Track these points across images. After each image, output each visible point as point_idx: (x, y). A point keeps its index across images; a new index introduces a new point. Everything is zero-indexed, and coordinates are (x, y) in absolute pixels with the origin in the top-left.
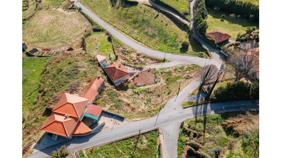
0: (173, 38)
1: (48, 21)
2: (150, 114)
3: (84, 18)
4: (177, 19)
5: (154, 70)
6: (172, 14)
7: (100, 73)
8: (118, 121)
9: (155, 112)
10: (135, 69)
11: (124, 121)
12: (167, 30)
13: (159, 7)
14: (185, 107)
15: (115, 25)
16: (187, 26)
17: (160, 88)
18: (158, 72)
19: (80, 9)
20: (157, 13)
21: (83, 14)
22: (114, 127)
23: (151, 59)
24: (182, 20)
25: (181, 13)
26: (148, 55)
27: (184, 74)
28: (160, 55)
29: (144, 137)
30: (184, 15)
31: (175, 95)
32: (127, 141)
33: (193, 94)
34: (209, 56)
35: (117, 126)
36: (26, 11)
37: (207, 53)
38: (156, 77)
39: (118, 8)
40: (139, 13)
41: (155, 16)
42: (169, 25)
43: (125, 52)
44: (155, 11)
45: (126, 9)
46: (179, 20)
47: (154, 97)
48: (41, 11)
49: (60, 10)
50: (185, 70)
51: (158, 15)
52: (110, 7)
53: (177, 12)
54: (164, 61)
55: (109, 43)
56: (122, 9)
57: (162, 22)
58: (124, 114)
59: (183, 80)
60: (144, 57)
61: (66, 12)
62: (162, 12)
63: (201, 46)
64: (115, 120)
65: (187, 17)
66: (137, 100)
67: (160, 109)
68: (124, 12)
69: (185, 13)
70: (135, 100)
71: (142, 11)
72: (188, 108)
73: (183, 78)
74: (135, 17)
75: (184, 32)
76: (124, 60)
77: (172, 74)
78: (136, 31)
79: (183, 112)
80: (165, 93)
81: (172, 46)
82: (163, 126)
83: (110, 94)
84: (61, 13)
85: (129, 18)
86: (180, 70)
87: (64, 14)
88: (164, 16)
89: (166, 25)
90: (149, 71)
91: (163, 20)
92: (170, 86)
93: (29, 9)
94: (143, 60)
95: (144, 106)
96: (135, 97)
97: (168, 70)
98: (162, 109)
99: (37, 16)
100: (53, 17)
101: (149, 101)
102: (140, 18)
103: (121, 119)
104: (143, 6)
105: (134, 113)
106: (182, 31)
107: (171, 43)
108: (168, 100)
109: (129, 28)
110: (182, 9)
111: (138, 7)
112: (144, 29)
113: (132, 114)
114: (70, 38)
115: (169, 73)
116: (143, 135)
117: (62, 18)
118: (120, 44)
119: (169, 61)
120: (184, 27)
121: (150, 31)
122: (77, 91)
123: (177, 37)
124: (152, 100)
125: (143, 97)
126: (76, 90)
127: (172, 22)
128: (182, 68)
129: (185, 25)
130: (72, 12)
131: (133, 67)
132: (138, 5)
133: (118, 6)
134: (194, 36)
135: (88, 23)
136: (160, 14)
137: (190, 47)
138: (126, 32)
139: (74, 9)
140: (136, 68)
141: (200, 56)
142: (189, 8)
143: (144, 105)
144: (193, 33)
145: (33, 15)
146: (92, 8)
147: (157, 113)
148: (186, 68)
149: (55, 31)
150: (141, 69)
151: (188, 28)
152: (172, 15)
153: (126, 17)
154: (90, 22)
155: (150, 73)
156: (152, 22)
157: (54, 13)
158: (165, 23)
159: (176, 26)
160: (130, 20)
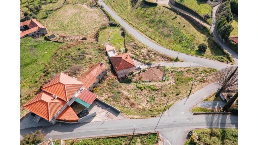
0: (189, 39)
1: (72, 14)
2: (152, 113)
3: (104, 14)
4: (196, 21)
5: (163, 67)
6: (191, 16)
7: (105, 62)
8: (112, 115)
9: (157, 112)
10: (143, 64)
11: (119, 116)
12: (183, 32)
13: (178, 9)
14: (195, 113)
15: (131, 22)
16: (207, 28)
17: (167, 87)
18: (167, 70)
19: (102, 7)
20: (175, 15)
21: (103, 11)
22: (106, 120)
23: (163, 57)
24: (202, 23)
25: (202, 15)
26: (159, 52)
27: (198, 76)
28: (173, 54)
29: (139, 140)
30: (205, 18)
31: (185, 97)
32: (118, 140)
33: (207, 100)
34: (231, 61)
35: (110, 119)
36: (55, 4)
37: (228, 58)
38: (164, 75)
39: (137, 9)
40: (157, 14)
41: (173, 17)
42: (186, 26)
43: (136, 47)
44: (174, 13)
45: (145, 9)
46: (198, 23)
47: (159, 96)
48: (68, 5)
49: (85, 6)
50: (200, 72)
51: (176, 17)
52: (129, 7)
53: (197, 15)
54: (176, 60)
55: (122, 38)
56: (140, 10)
57: (179, 23)
58: (121, 108)
59: (196, 82)
60: (155, 54)
61: (89, 9)
62: (180, 14)
63: (222, 50)
64: (109, 113)
65: (209, 20)
66: (139, 96)
67: (165, 110)
68: (142, 12)
69: (206, 16)
70: (136, 95)
71: (160, 12)
72: (199, 115)
73: (196, 80)
74: (152, 17)
75: (202, 35)
76: (133, 54)
77: (184, 74)
78: (151, 30)
79: (192, 119)
80: (172, 93)
81: (187, 47)
82: (165, 131)
83: (110, 84)
84: (85, 9)
85: (146, 17)
86: (194, 72)
87: (87, 10)
88: (183, 18)
89: (184, 27)
90: (157, 68)
91: (180, 21)
92: (179, 87)
93: (58, 3)
94: (153, 56)
95: (145, 104)
96: (137, 92)
97: (179, 70)
98: (167, 110)
99: (63, 9)
100: (77, 11)
101: (153, 99)
102: (158, 18)
103: (116, 112)
104: (162, 7)
105: (132, 109)
106: (200, 34)
107: (186, 44)
108: (175, 102)
109: (144, 26)
110: (203, 12)
111: (156, 8)
112: (160, 28)
113: (129, 110)
114: (87, 30)
115: (181, 73)
116: (138, 138)
117: (85, 13)
118: (133, 40)
119: (182, 61)
120: (203, 30)
121: (165, 31)
122: (77, 75)
123: (194, 38)
124: (156, 99)
125: (146, 93)
126: (75, 74)
127: (190, 25)
128: (197, 70)
129: (205, 28)
130: (95, 9)
131: (141, 62)
132: (157, 6)
133: (137, 7)
134: (214, 39)
135: (106, 19)
136: (179, 16)
137: (208, 50)
138: (141, 30)
139: (97, 6)
140: (145, 63)
141: (219, 61)
142: (212, 12)
143: (146, 102)
144: (213, 36)
145: (60, 8)
146: (113, 7)
147: (159, 114)
148: (201, 70)
149: (75, 23)
150: (149, 64)
151: (208, 31)
152: (191, 18)
153: (144, 16)
154: (108, 18)
155: (159, 70)
156: (169, 22)
157: (79, 8)
158: (182, 24)
159: (194, 29)
160: (147, 19)
